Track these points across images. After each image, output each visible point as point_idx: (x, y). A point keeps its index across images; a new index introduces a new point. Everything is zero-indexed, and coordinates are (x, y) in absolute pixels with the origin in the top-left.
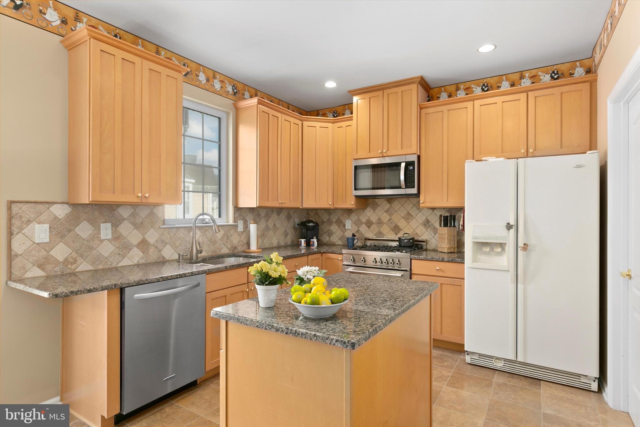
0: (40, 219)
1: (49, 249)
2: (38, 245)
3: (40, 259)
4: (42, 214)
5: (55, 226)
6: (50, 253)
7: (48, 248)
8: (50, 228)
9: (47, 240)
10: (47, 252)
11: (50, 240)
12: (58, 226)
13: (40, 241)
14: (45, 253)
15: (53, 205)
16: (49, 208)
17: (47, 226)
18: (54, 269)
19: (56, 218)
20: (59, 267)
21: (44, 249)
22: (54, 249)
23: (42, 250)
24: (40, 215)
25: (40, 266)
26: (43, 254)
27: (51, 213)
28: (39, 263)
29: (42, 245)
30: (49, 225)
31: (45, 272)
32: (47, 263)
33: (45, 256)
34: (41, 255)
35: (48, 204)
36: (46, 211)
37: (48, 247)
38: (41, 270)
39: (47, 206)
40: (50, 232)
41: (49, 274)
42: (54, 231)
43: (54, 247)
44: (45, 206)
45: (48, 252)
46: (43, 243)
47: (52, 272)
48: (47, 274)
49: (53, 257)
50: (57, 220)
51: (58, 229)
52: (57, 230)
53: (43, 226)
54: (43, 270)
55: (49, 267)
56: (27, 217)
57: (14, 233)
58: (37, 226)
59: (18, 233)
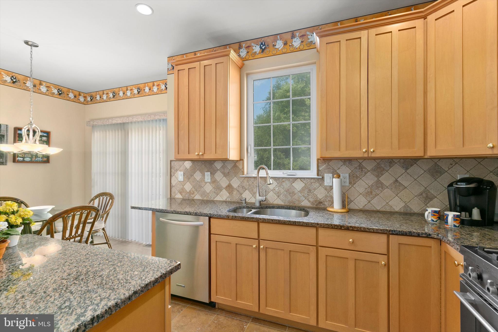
0: (180, 169)
3: (180, 189)
4: (181, 167)
7: (183, 184)
9: (182, 180)
11: (184, 180)
12: (187, 173)
13: (180, 180)
14: (182, 186)
16: (183, 163)
19: (186, 168)
20: (187, 195)
23: (181, 184)
25: (181, 193)
27: (185, 166)
28: (180, 191)
29: (181, 182)
30: (183, 172)
31: (182, 196)
32: (183, 192)
33: (182, 188)
34: (180, 187)
35: (183, 161)
36: (183, 165)
42: (185, 175)
43: (185, 184)
45: (183, 186)
47: (185, 197)
49: (185, 189)
50: (186, 170)
53: (181, 173)
54: (181, 195)
55: (183, 194)
56: (176, 168)
57: (172, 175)
58: (179, 172)
59: (173, 176)
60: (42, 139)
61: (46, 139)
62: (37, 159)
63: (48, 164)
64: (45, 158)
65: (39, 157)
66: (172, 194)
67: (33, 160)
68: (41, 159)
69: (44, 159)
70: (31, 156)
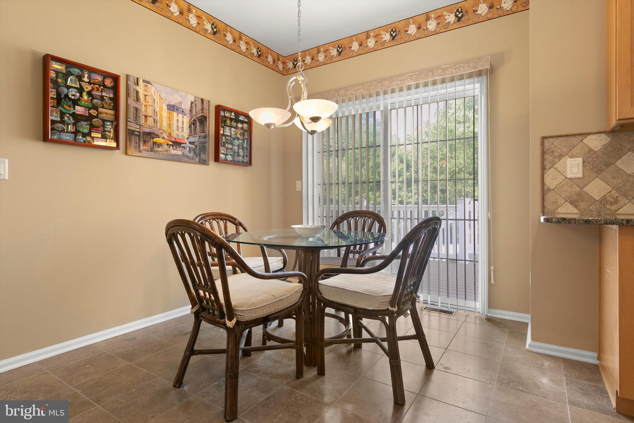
0: (573, 153)
1: (583, 185)
2: (571, 181)
3: (573, 195)
4: (574, 147)
5: (590, 160)
6: (584, 189)
7: (581, 184)
8: (584, 162)
9: (580, 175)
10: (580, 188)
11: (583, 175)
12: (594, 160)
13: (573, 176)
14: (578, 189)
15: (587, 137)
16: (582, 140)
17: (580, 160)
18: (588, 208)
19: (591, 150)
20: (595, 205)
21: (577, 185)
22: (588, 185)
23: (575, 185)
24: (573, 149)
25: (573, 203)
26: (576, 190)
27: (585, 145)
28: (572, 199)
29: (574, 181)
30: (581, 159)
31: (578, 209)
32: (580, 200)
33: (579, 192)
34: (573, 191)
35: (582, 136)
36: (579, 143)
37: (582, 182)
38: (573, 206)
39: (580, 138)
40: (583, 166)
41: (583, 212)
42: (588, 165)
43: (589, 183)
44: (578, 139)
45: (582, 188)
46: (575, 178)
47: (586, 211)
48: (581, 212)
49: (588, 194)
50: (592, 153)
51: (594, 163)
52: (592, 164)
53: (575, 160)
54: (576, 207)
55: (582, 205)
56: (559, 151)
57: (547, 167)
58: (569, 160)
59: (550, 168)
66: (546, 204)
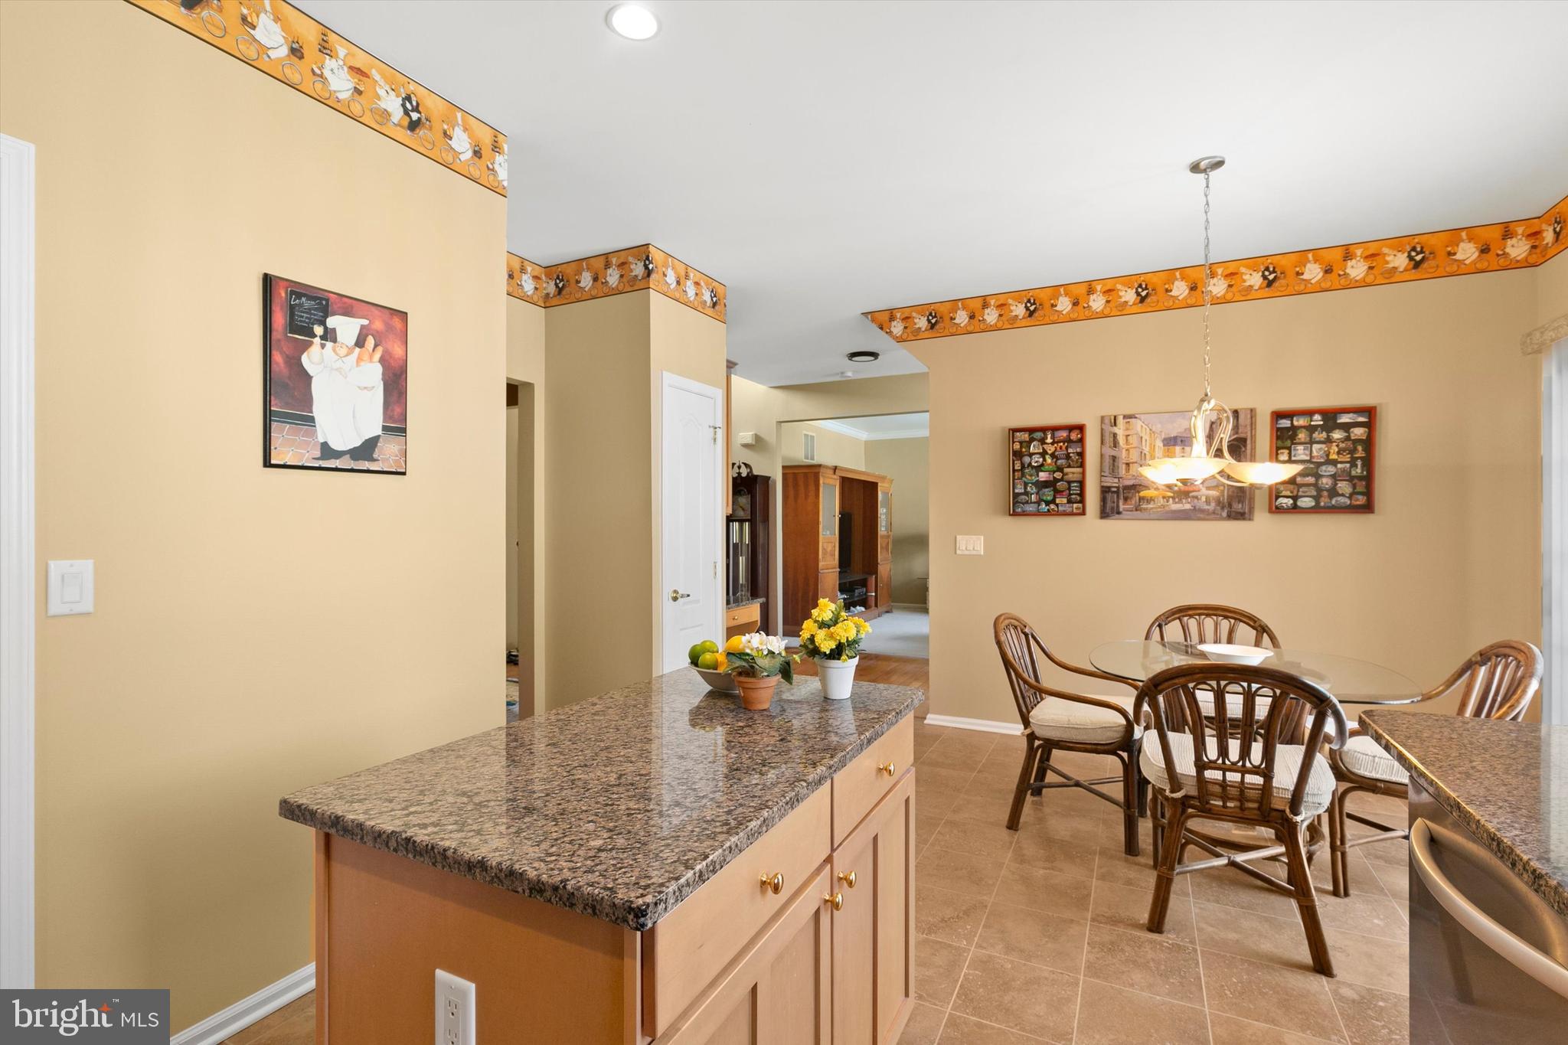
60: (1352, 435)
61: (1365, 432)
62: (1333, 502)
63: (1371, 516)
64: (1360, 497)
65: (1343, 495)
67: (1322, 504)
68: (1349, 502)
69: (1357, 500)
70: (1315, 493)
